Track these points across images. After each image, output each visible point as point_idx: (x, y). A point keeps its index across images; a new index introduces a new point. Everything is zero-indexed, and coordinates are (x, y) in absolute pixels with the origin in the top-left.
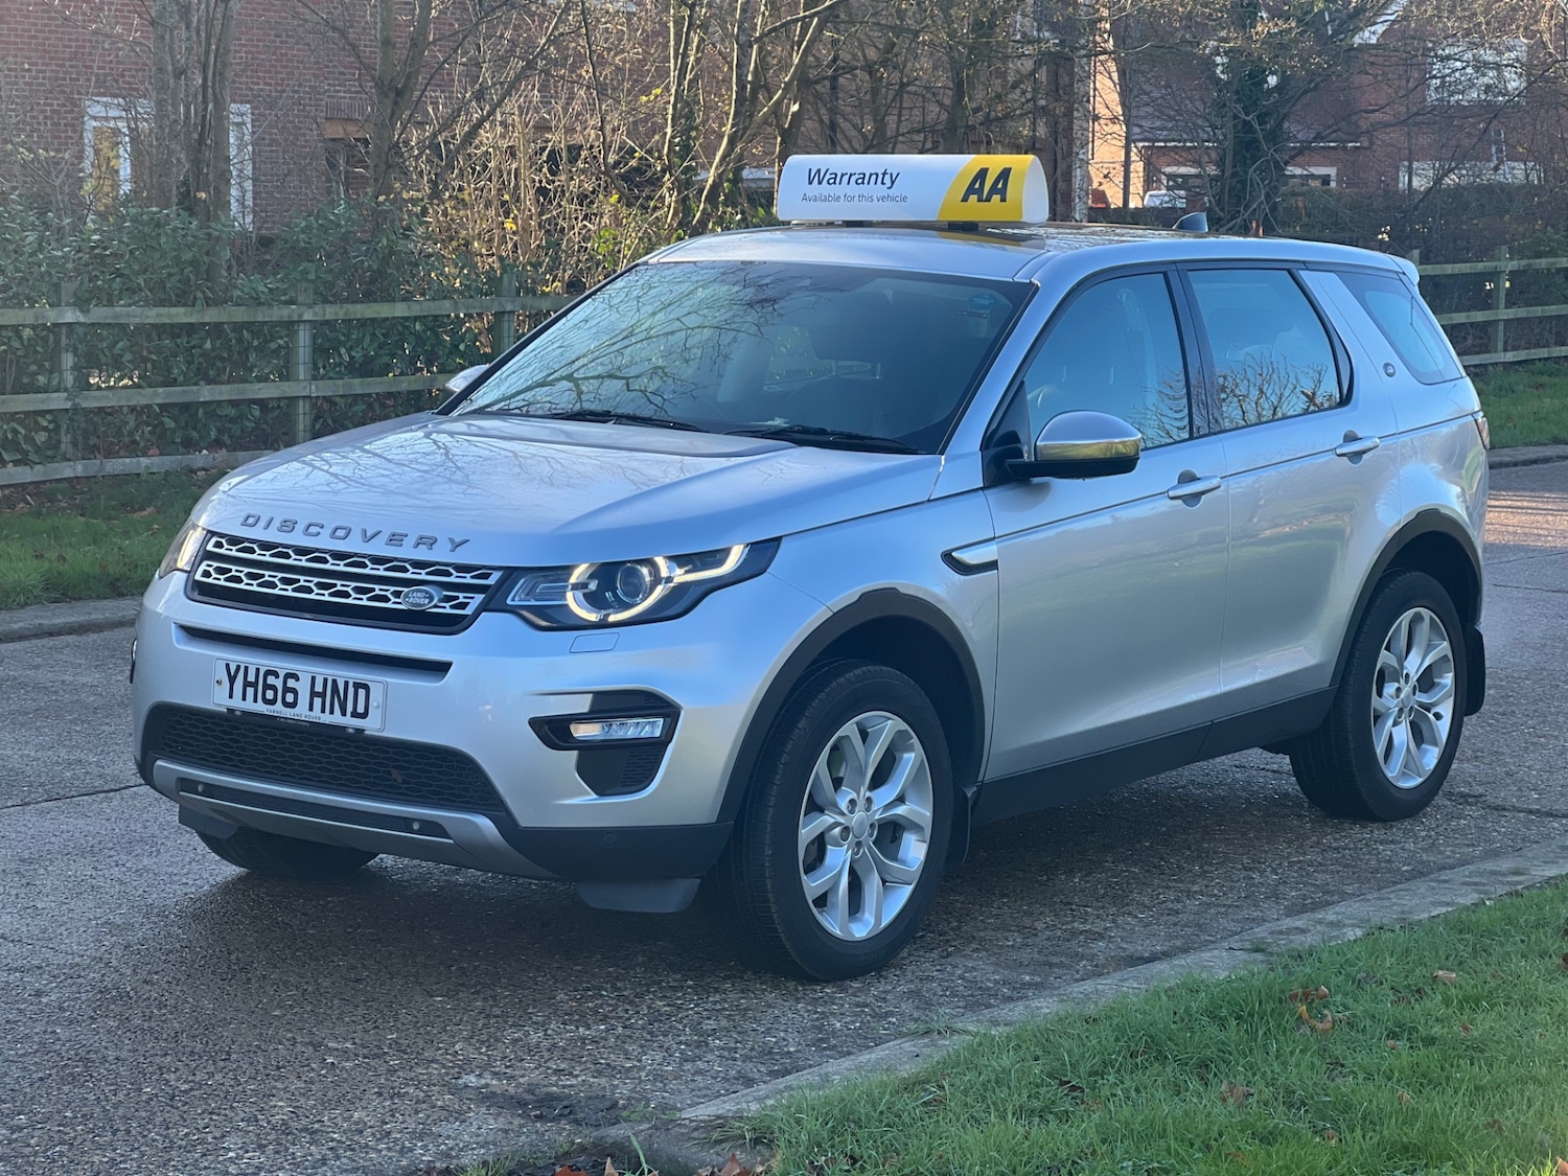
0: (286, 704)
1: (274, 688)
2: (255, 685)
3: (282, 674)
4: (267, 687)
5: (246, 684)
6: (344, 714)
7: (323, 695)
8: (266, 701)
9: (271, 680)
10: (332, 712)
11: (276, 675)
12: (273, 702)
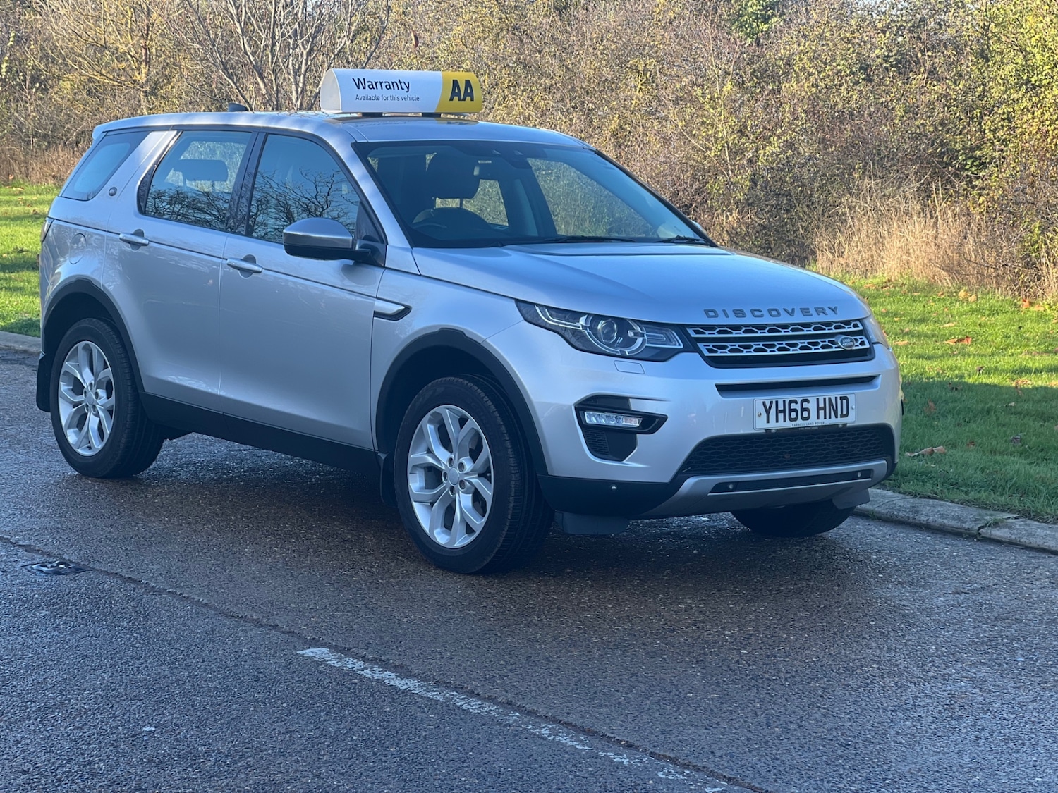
0: (803, 419)
1: (795, 411)
2: (783, 411)
3: (799, 401)
4: (791, 411)
5: (778, 412)
6: (836, 417)
7: (824, 408)
8: (791, 420)
9: (793, 406)
10: (830, 418)
11: (796, 402)
12: (796, 419)
